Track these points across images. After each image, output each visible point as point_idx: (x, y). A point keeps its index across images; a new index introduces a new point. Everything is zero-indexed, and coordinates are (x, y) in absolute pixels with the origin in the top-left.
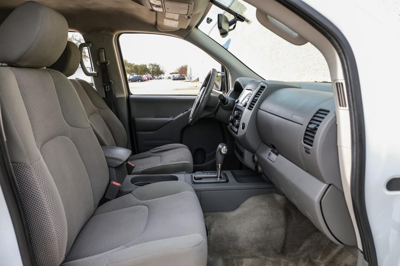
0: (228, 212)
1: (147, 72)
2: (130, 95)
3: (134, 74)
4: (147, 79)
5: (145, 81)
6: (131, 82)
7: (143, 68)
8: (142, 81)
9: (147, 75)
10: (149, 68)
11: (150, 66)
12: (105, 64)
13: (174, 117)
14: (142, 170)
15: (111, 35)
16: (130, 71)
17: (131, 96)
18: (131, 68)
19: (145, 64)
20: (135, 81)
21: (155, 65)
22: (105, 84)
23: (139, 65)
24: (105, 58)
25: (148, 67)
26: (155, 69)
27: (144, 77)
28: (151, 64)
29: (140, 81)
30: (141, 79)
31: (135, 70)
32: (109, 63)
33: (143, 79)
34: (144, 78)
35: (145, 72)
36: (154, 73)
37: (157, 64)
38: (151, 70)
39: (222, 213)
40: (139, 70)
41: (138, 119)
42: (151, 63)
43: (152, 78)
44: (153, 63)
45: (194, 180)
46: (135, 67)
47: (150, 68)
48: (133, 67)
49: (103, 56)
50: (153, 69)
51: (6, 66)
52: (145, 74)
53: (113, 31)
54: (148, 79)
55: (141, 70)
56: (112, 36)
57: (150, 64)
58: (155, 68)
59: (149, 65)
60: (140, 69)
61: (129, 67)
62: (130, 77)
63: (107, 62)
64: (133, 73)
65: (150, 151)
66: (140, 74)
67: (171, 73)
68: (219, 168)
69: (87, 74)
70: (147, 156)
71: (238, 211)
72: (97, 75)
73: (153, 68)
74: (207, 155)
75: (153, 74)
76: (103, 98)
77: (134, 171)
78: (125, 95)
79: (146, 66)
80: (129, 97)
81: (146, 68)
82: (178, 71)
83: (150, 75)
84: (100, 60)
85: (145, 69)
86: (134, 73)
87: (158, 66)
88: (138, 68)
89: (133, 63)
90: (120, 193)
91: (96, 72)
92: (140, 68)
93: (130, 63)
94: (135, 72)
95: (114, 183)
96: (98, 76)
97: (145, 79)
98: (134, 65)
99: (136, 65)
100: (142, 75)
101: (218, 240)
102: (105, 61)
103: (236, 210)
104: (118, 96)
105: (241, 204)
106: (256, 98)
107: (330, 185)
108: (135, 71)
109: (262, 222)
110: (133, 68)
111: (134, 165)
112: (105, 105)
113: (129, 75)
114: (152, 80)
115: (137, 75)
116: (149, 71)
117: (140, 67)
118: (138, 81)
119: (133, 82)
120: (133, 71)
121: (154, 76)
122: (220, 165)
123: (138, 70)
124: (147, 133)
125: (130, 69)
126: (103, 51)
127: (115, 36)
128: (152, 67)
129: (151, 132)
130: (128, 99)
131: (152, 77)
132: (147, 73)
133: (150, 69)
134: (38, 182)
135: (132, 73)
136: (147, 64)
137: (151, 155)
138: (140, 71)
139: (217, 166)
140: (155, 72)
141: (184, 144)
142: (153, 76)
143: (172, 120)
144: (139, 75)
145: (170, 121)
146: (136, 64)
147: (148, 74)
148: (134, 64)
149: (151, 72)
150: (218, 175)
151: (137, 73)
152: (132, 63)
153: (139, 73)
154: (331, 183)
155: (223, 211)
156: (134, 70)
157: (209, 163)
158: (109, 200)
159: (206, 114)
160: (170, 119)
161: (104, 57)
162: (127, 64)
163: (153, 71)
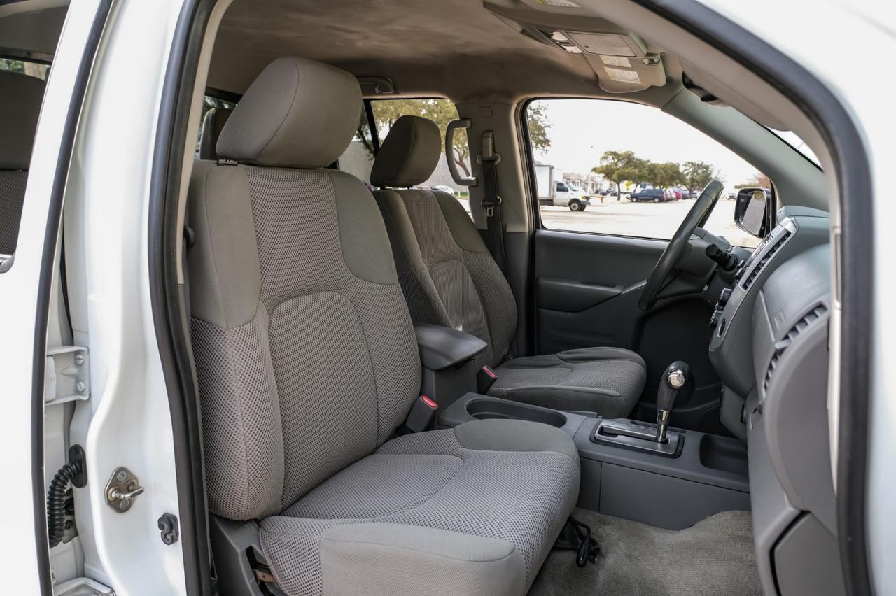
0: (663, 529)
1: (677, 181)
2: (539, 229)
3: (648, 183)
4: (674, 196)
5: (668, 200)
6: (637, 201)
7: (670, 171)
8: (661, 200)
9: (678, 187)
10: (685, 173)
11: (688, 168)
12: (492, 161)
13: (626, 287)
14: (509, 389)
15: (507, 104)
16: (637, 178)
17: (543, 232)
18: (640, 171)
19: (675, 162)
20: (646, 200)
21: (700, 166)
22: (486, 203)
23: (661, 163)
24: (494, 150)
25: (681, 169)
26: (699, 174)
27: (670, 191)
28: (692, 163)
29: (657, 200)
30: (660, 195)
31: (649, 174)
32: (500, 160)
33: (665, 196)
34: (668, 193)
35: (674, 181)
36: (696, 184)
37: (706, 164)
38: (688, 178)
39: (646, 528)
40: (660, 176)
41: (545, 282)
42: (690, 161)
43: (688, 196)
44: (697, 161)
45: (597, 434)
46: (651, 167)
47: (687, 171)
48: (644, 167)
49: (488, 147)
50: (692, 175)
51: (236, 165)
52: (673, 186)
53: (511, 95)
54: (678, 198)
55: (665, 176)
56: (509, 106)
57: (689, 163)
58: (700, 171)
59: (686, 165)
60: (661, 173)
61: (636, 168)
62: (635, 191)
63: (496, 159)
64: (643, 183)
65: (559, 354)
66: (662, 184)
67: (738, 185)
68: (663, 419)
69: (458, 181)
70: (548, 363)
71: (686, 535)
72: (475, 184)
73: (694, 172)
74: (697, 389)
75: (692, 186)
76: (479, 230)
77: (493, 388)
78: (527, 228)
79: (677, 166)
80: (535, 232)
81: (678, 172)
82: (757, 182)
83: (684, 188)
84: (482, 154)
85: (675, 175)
86: (645, 181)
87: (707, 168)
88: (656, 171)
89: (646, 159)
90: (434, 423)
91: (474, 178)
92: (661, 171)
93: (640, 160)
94: (649, 180)
95: (427, 400)
96: (477, 186)
97: (669, 197)
98: (649, 164)
99: (653, 165)
100: (666, 186)
101: (619, 586)
102: (491, 155)
103: (682, 531)
104: (512, 229)
105: (699, 521)
106: (763, 262)
107: (803, 513)
108: (649, 177)
109: (738, 581)
110: (645, 171)
111: (493, 376)
112: (480, 246)
113: (634, 185)
114: (687, 200)
115: (654, 185)
116: (684, 178)
117: (663, 169)
118: (653, 199)
119: (640, 202)
120: (645, 177)
121: (695, 192)
122: (665, 412)
123: (656, 175)
124: (560, 314)
125: (637, 173)
126: (491, 135)
127: (515, 106)
128: (691, 169)
129: (569, 315)
130: (533, 238)
131: (688, 192)
132: (677, 184)
133: (688, 174)
134: (234, 360)
135: (642, 180)
136: (681, 163)
137: (558, 362)
138: (662, 177)
139: (658, 414)
140: (697, 182)
141: (639, 354)
142: (690, 190)
143: (620, 294)
144: (658, 188)
145: (613, 295)
146: (653, 161)
147: (679, 185)
148: (648, 161)
149: (688, 182)
150: (658, 435)
151: (653, 183)
152: (644, 159)
153: (658, 182)
154: (804, 509)
155: (650, 524)
156: (647, 175)
157: (697, 408)
158: (413, 432)
159: (680, 287)
160: (616, 291)
161: (491, 148)
162: (633, 162)
163: (693, 180)
